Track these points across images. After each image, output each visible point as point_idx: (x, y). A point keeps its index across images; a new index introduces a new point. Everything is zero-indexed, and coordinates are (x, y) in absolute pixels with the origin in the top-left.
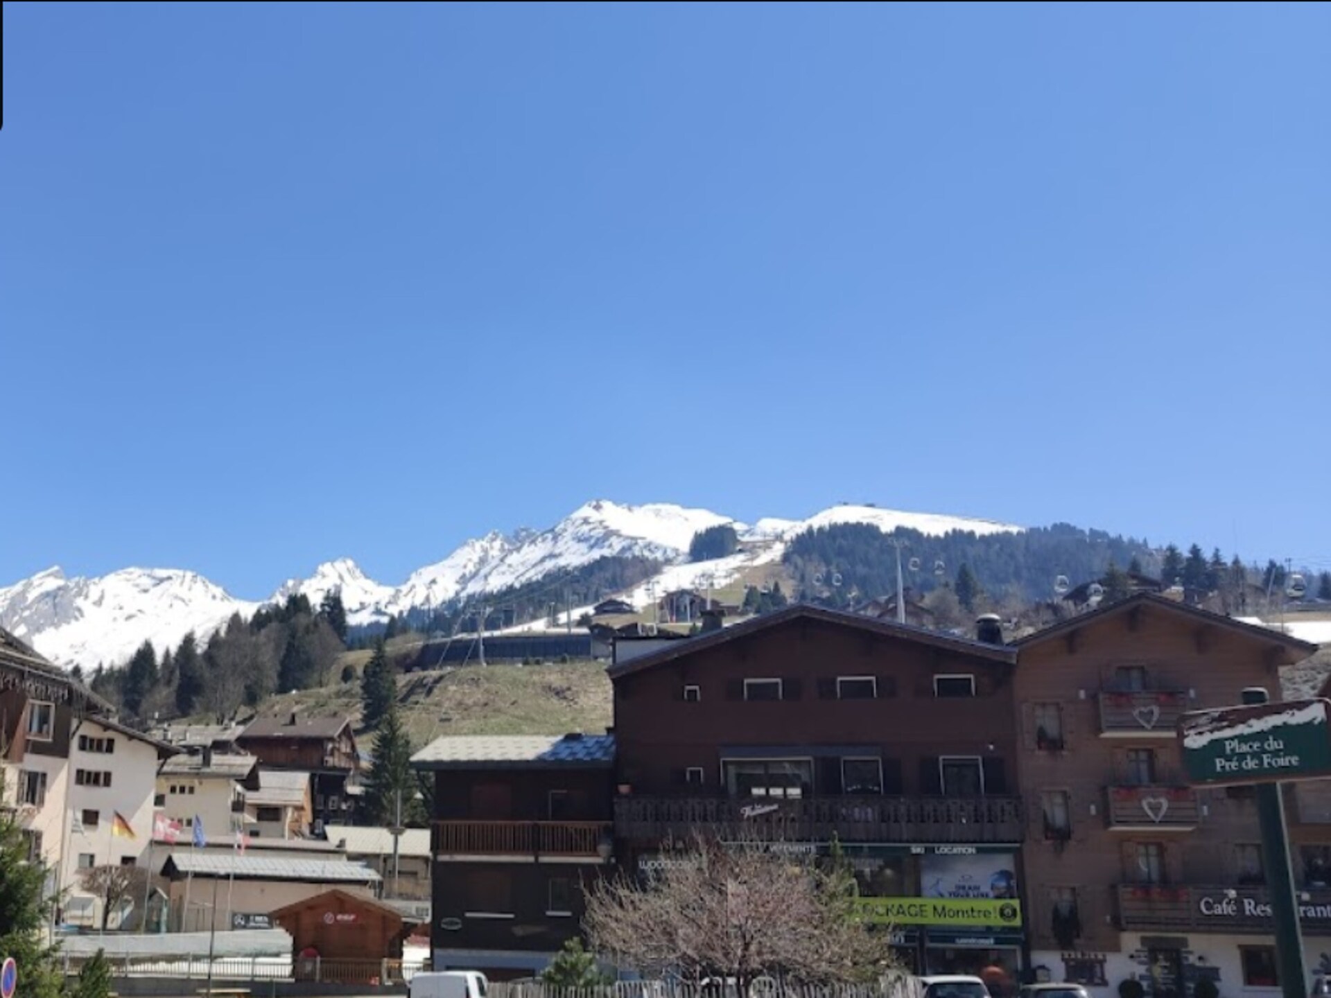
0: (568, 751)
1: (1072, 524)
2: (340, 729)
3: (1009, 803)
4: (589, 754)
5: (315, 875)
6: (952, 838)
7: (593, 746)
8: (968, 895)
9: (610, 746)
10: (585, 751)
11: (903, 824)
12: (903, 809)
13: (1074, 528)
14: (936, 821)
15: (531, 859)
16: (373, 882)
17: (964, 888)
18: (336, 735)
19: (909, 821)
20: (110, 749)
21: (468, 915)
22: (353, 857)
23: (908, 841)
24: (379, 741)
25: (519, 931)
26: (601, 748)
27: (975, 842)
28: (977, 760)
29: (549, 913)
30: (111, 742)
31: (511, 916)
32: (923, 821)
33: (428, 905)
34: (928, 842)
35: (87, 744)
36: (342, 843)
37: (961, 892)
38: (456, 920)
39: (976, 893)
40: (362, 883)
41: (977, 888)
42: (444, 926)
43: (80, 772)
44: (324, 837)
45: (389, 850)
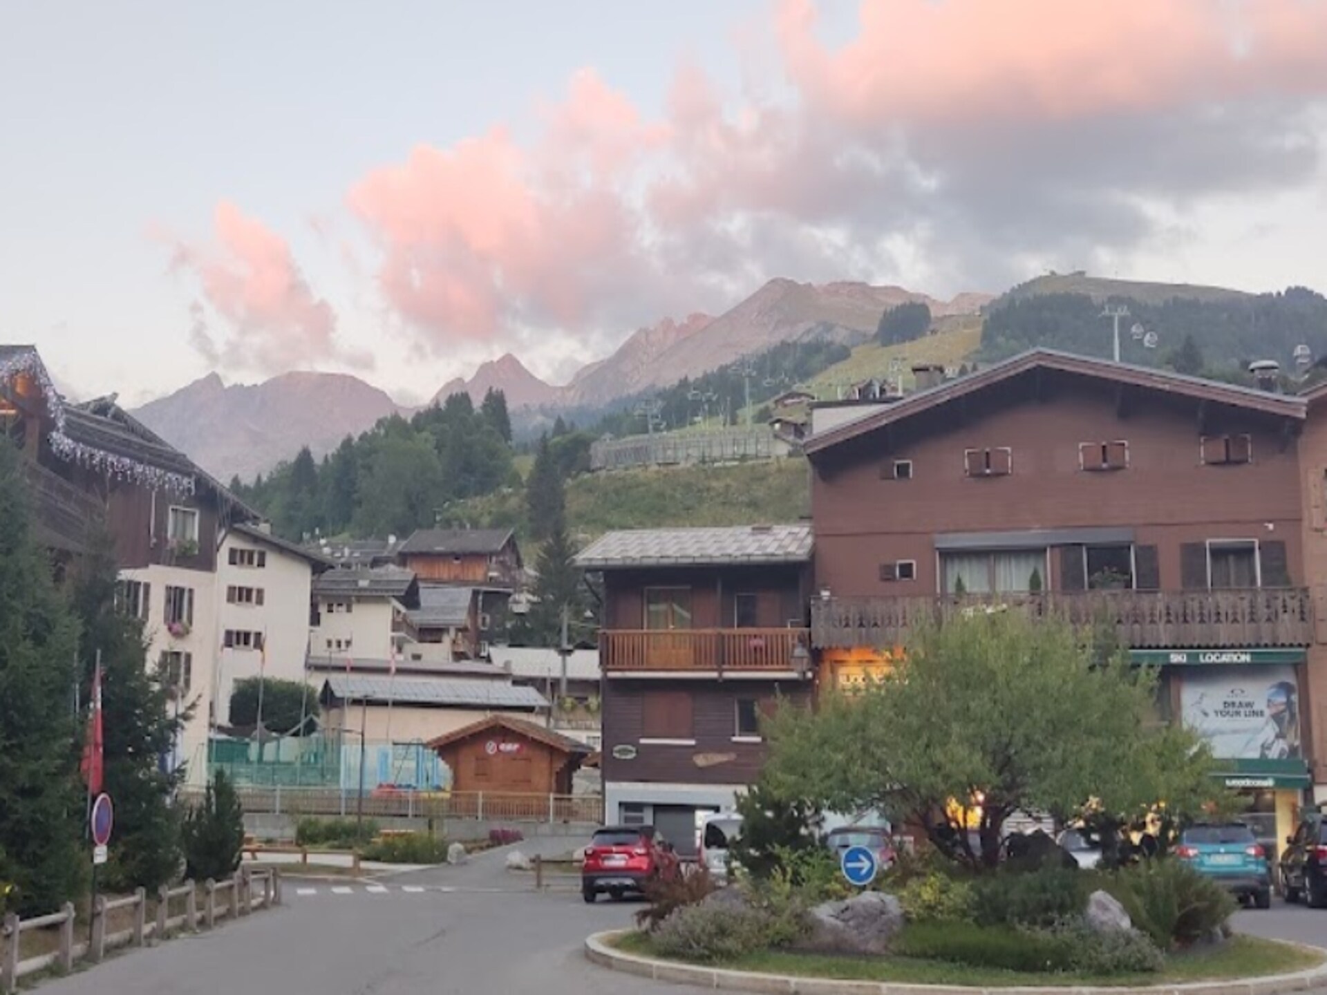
0: (756, 545)
1: (1310, 287)
2: (504, 542)
3: (1293, 598)
4: (780, 547)
5: (478, 701)
6: (1221, 644)
7: (786, 537)
8: (1238, 713)
9: (805, 538)
10: (776, 544)
11: (1161, 626)
12: (1160, 606)
13: (1311, 292)
14: (1202, 621)
15: (714, 675)
16: (542, 708)
17: (1233, 704)
18: (500, 548)
19: (1169, 621)
20: (261, 564)
21: (643, 741)
22: (519, 682)
23: (1166, 647)
24: (545, 552)
25: (700, 761)
26: (794, 540)
27: (1249, 646)
28: (1253, 542)
29: (735, 739)
30: (262, 556)
31: (692, 742)
32: (1185, 621)
33: (599, 734)
34: (1191, 647)
35: (236, 558)
36: (507, 664)
37: (1231, 709)
38: (630, 747)
39: (1248, 709)
40: (529, 709)
41: (1249, 705)
42: (616, 755)
43: (231, 589)
44: (488, 659)
45: (556, 673)
